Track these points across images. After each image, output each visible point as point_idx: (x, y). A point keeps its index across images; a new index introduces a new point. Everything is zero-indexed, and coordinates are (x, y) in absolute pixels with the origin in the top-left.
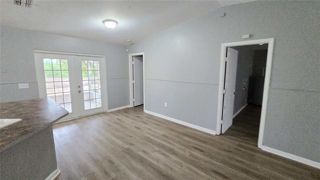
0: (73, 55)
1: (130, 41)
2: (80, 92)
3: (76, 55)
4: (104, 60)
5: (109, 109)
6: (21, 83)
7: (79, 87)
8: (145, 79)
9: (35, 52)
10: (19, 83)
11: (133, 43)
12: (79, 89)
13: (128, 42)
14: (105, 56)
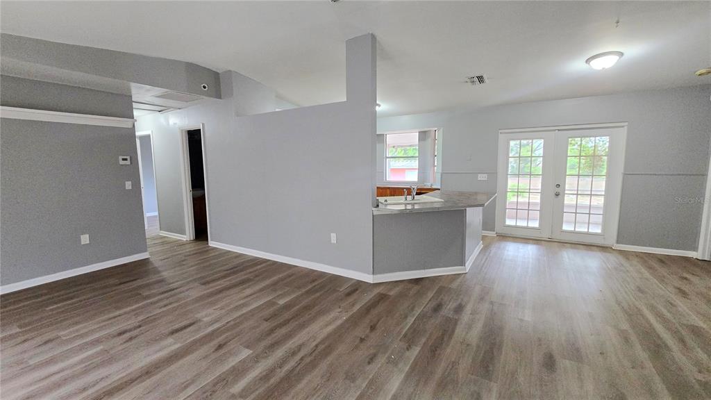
0: (555, 130)
2: (557, 195)
3: (559, 130)
4: (622, 133)
5: (618, 242)
6: (481, 173)
7: (558, 186)
9: (501, 133)
12: (558, 190)
14: (626, 124)
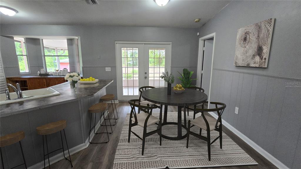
0: (143, 44)
1: (199, 21)
4: (170, 47)
6: (107, 67)
7: (146, 73)
8: (213, 69)
9: (116, 43)
10: (105, 67)
11: (205, 23)
12: (146, 75)
13: (196, 22)
14: (171, 43)
